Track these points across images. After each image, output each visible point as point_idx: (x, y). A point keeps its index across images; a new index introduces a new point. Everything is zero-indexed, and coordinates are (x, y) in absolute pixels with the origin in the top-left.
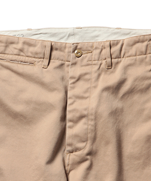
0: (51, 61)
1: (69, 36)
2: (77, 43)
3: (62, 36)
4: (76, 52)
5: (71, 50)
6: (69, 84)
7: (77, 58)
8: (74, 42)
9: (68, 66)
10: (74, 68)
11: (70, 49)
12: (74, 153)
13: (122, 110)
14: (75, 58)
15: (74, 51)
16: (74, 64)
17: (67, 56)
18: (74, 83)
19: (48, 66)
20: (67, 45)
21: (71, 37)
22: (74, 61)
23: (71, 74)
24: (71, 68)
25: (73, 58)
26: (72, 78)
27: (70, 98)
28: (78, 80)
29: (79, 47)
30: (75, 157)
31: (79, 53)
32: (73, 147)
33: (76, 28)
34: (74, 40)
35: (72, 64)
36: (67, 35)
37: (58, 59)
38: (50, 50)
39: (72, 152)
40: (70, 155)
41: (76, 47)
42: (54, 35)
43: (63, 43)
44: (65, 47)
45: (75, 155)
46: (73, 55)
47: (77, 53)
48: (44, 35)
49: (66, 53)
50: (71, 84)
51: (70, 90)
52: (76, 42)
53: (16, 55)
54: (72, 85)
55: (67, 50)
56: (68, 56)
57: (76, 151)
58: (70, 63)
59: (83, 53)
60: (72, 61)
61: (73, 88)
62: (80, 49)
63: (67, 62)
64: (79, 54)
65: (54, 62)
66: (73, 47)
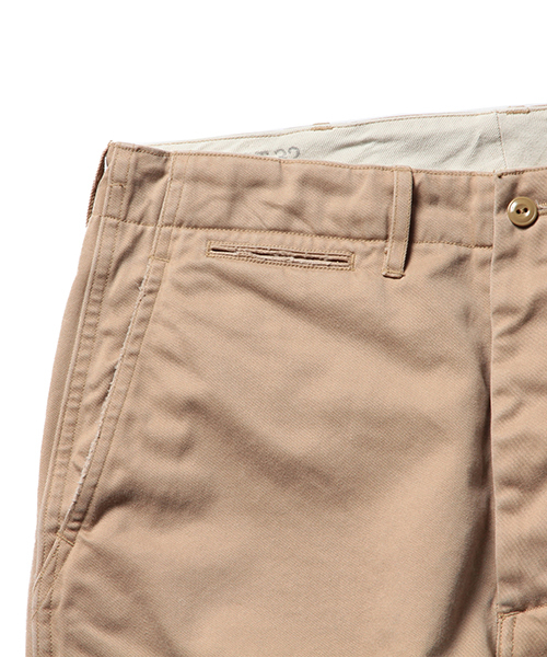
0: (416, 247)
1: (479, 145)
2: (515, 173)
3: (451, 145)
4: (513, 206)
5: (494, 199)
6: (494, 335)
7: (518, 231)
8: (503, 169)
9: (485, 263)
10: (509, 271)
11: (487, 196)
12: (531, 612)
14: (512, 230)
15: (504, 206)
16: (509, 255)
17: (478, 225)
18: (512, 331)
19: (405, 268)
20: (475, 181)
21: (488, 149)
22: (508, 244)
23: (498, 296)
24: (497, 270)
25: (502, 232)
26: (503, 311)
27: (500, 392)
28: (529, 318)
29: (522, 187)
30: (535, 627)
31: (526, 210)
32: (527, 587)
33: (508, 113)
34: (501, 158)
35: (502, 257)
36: (474, 143)
37: (441, 239)
38: (409, 206)
39: (523, 609)
40: (514, 621)
41: (514, 186)
42: (419, 144)
43: (460, 174)
44: (468, 192)
45: (535, 619)
46: (501, 220)
47: (518, 212)
48: (382, 146)
49: (473, 213)
50: (502, 335)
51: (498, 360)
52: (510, 168)
53: (275, 230)
54: (504, 342)
55: (475, 202)
56: (484, 224)
57: (538, 604)
58: (493, 253)
59: (540, 212)
60: (500, 243)
61: (509, 351)
62: (529, 194)
63: (478, 251)
64: (527, 214)
65: (427, 252)
66: (499, 190)
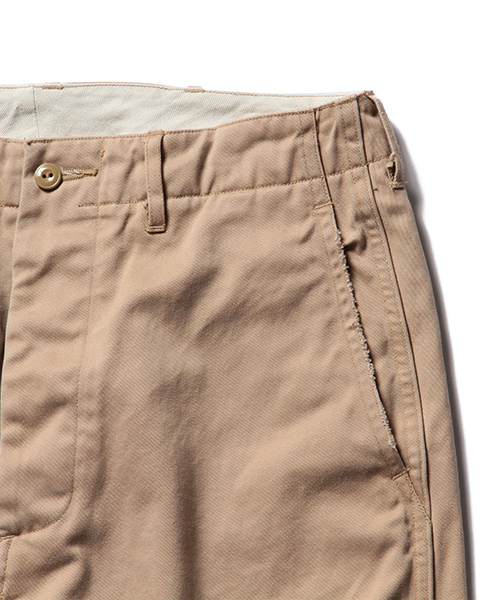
1: (16, 115)
2: (44, 141)
4: (40, 171)
5: (23, 164)
6: (14, 285)
7: (43, 194)
8: (34, 138)
9: (12, 221)
10: (32, 229)
11: (18, 161)
12: (24, 536)
13: (201, 381)
14: (38, 192)
15: (32, 170)
16: (34, 215)
17: (8, 186)
18: (29, 283)
20: (9, 147)
21: (25, 120)
22: (32, 205)
23: (19, 252)
24: (21, 228)
25: (28, 194)
26: (23, 264)
27: (13, 337)
28: (45, 272)
29: (50, 154)
30: (26, 550)
31: (51, 175)
32: (21, 513)
33: (44, 87)
34: (35, 128)
35: (26, 216)
36: (12, 113)
39: (18, 533)
40: (9, 544)
41: (42, 153)
44: (2, 156)
45: (28, 543)
46: (28, 183)
47: (44, 176)
49: (5, 176)
50: (20, 286)
51: (16, 308)
52: (42, 137)
54: (22, 292)
55: (7, 166)
56: (13, 185)
57: (31, 529)
58: (18, 212)
59: (64, 178)
60: (26, 204)
61: (26, 301)
62: (55, 161)
63: (7, 209)
64: (51, 179)
66: (29, 154)
